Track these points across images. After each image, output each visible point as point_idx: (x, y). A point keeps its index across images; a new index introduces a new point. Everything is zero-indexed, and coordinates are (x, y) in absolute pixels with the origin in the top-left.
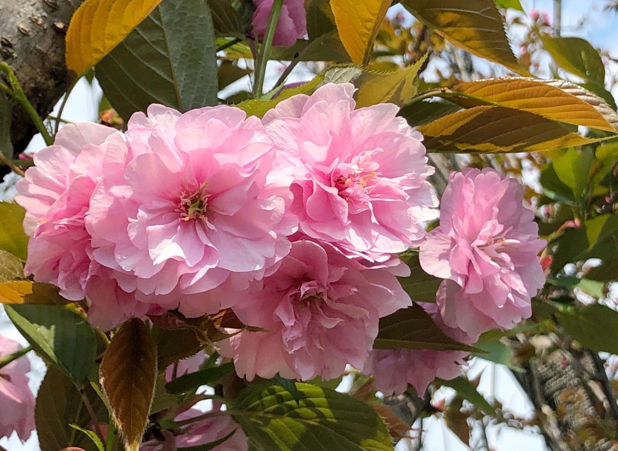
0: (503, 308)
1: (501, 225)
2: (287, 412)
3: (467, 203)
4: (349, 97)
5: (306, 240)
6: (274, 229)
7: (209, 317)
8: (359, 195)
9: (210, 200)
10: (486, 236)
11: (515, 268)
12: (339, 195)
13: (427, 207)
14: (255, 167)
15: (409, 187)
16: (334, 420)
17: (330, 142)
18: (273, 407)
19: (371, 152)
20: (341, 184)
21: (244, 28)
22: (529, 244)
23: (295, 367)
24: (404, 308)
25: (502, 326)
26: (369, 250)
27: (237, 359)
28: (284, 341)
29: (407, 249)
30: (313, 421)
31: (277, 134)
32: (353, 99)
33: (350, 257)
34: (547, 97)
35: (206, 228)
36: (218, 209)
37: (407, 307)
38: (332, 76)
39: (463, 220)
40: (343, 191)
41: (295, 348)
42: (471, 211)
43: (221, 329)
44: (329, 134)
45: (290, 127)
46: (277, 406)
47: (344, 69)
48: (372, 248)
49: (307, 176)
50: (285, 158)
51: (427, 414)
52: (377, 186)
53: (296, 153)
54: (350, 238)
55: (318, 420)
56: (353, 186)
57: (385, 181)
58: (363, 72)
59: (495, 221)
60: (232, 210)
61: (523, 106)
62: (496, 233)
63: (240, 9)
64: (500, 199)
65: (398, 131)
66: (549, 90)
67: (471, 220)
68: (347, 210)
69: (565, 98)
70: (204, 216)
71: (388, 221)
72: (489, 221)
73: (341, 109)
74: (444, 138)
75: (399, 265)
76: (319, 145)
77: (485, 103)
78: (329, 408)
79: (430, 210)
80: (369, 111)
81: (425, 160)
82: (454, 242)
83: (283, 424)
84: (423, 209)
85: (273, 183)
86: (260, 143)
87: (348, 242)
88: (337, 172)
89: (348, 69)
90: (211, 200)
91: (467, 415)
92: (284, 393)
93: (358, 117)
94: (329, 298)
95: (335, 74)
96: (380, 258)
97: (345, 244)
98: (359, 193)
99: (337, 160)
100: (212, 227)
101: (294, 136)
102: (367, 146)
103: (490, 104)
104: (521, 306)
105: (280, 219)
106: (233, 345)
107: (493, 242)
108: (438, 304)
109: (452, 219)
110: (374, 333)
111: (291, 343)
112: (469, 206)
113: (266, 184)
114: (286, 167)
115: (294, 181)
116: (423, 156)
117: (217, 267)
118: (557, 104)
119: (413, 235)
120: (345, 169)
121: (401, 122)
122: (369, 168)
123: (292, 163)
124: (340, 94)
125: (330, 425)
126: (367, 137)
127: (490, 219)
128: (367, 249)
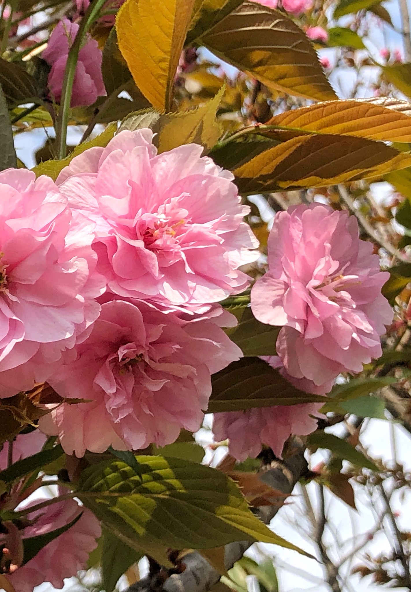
0: (348, 349)
1: (335, 261)
2: (135, 488)
3: (296, 243)
4: (148, 143)
5: (116, 300)
6: (81, 292)
7: (27, 395)
8: (169, 246)
9: (9, 271)
10: (321, 276)
11: (357, 306)
12: (146, 248)
13: (246, 249)
14: (51, 229)
15: (225, 230)
16: (183, 491)
17: (130, 192)
18: (118, 485)
19: (178, 198)
20: (149, 237)
21: (40, 91)
22: (371, 279)
23: (124, 436)
24: (236, 360)
25: (350, 369)
26: (187, 303)
27: (63, 436)
28: (108, 410)
29: (228, 296)
30: (163, 495)
31: (74, 192)
32: (153, 145)
33: (166, 312)
34: (368, 116)
35: (9, 301)
36: (19, 280)
37: (239, 359)
38: (130, 125)
39: (294, 261)
40: (152, 244)
41: (121, 417)
42: (302, 250)
43: (40, 406)
44: (128, 184)
45: (88, 183)
46: (122, 483)
47: (142, 116)
48: (190, 300)
49: (111, 232)
50: (84, 216)
51: (306, 480)
52: (188, 234)
53: (96, 210)
54: (164, 292)
55: (168, 493)
56: (161, 237)
57: (196, 227)
58: (160, 115)
59: (328, 258)
60: (34, 278)
61: (344, 131)
62: (332, 271)
63: (35, 72)
64: (331, 233)
65: (204, 172)
66: (369, 108)
67: (304, 260)
68: (157, 263)
69: (386, 115)
70: (5, 288)
71: (204, 269)
72: (322, 258)
73: (139, 156)
74: (264, 178)
75: (221, 315)
76: (120, 198)
77: (302, 134)
78: (176, 478)
79: (250, 252)
80: (171, 155)
81: (238, 200)
82: (287, 286)
83: (131, 501)
84: (242, 252)
85: (74, 244)
86: (53, 203)
87: (163, 296)
88: (142, 224)
89: (146, 115)
90: (11, 271)
91: (349, 475)
92: (128, 468)
93: (159, 164)
94: (151, 359)
95: (133, 123)
96: (200, 310)
97: (160, 299)
98: (168, 243)
99: (140, 211)
100: (14, 299)
101: (93, 192)
102: (173, 193)
103: (308, 133)
104: (369, 345)
105: (85, 281)
106: (56, 421)
107: (330, 281)
108: (280, 355)
109: (281, 262)
110: (208, 391)
111: (116, 411)
112: (299, 246)
113: (66, 247)
114: (86, 225)
115: (95, 239)
116: (235, 196)
117: (24, 340)
118: (380, 123)
119: (234, 281)
120: (150, 219)
121: (207, 162)
122: (177, 216)
123: (92, 221)
124: (136, 141)
125: (180, 496)
126: (172, 183)
127: (324, 256)
128: (184, 302)
